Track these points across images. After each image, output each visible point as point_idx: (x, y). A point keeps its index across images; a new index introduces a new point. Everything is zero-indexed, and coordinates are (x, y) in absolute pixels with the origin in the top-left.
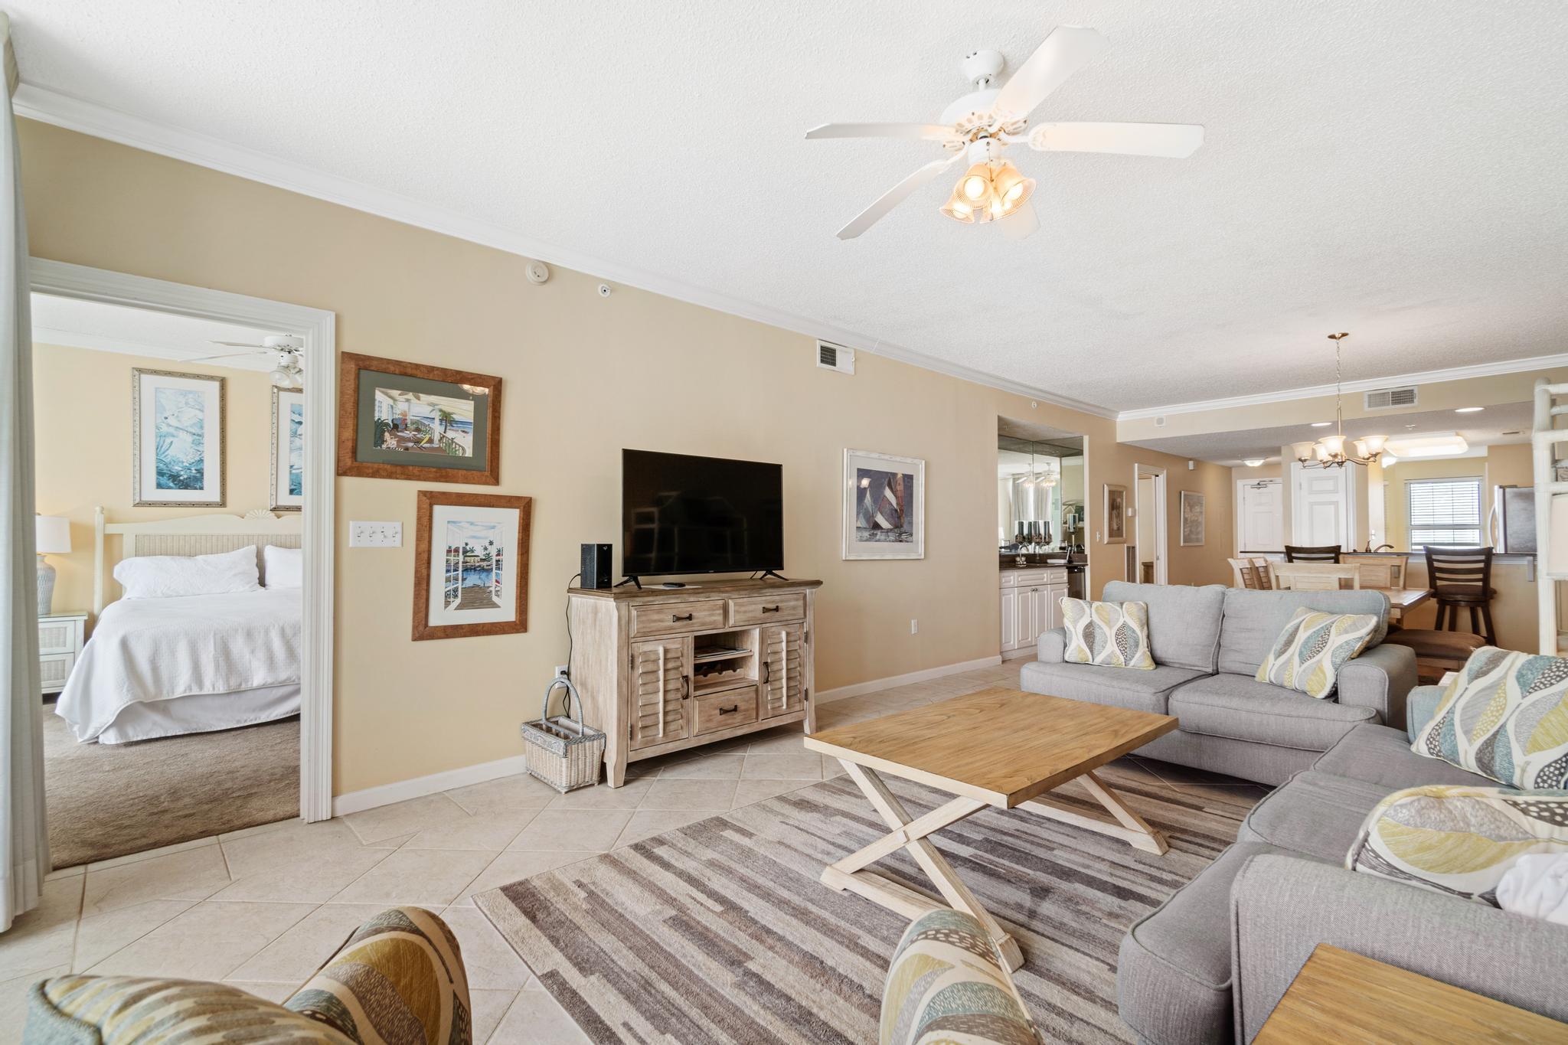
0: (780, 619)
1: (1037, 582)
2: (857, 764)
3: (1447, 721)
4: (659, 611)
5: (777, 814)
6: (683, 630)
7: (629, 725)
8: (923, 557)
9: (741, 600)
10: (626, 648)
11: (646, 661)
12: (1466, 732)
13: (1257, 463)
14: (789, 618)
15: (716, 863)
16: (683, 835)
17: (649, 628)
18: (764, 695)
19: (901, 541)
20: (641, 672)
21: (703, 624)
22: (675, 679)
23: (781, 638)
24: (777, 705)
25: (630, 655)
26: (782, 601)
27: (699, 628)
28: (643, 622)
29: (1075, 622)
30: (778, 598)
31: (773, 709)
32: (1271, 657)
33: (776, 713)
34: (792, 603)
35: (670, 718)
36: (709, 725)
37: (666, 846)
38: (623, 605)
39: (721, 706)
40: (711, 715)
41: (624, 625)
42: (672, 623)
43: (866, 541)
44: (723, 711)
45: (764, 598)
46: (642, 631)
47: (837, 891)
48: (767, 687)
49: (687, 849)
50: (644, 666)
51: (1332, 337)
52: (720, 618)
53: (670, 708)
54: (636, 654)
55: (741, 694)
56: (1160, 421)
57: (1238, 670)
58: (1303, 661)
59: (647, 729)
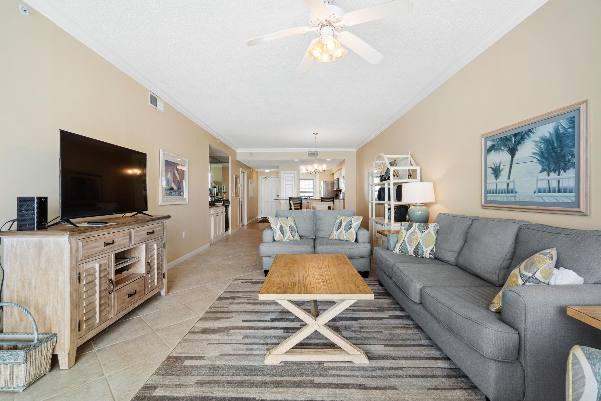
0: (154, 237)
1: (218, 212)
2: (287, 300)
3: (404, 243)
4: (96, 241)
5: (201, 341)
6: (109, 251)
7: (78, 321)
8: (187, 203)
9: (137, 229)
10: (75, 269)
11: (89, 275)
12: (410, 245)
13: (267, 171)
14: (157, 236)
15: (203, 382)
16: (162, 376)
17: (90, 252)
18: (147, 280)
19: (180, 196)
20: (85, 283)
21: (120, 246)
22: (105, 283)
23: (154, 248)
24: (153, 284)
25: (78, 273)
26: (155, 228)
27: (118, 248)
28: (87, 249)
29: (276, 225)
30: (153, 226)
31: (151, 287)
32: (335, 231)
33: (152, 289)
34: (159, 228)
35: (102, 308)
36: (124, 305)
37: (158, 388)
38: (74, 239)
39: (128, 293)
40: (124, 300)
41: (74, 253)
42: (103, 248)
43: (168, 195)
44: (130, 295)
45: (147, 227)
46: (86, 255)
47: (277, 365)
48: (149, 275)
49: (175, 383)
50: (87, 279)
51: (314, 134)
52: (128, 241)
53: (103, 302)
54: (81, 272)
55: (137, 283)
56: (252, 153)
57: (323, 237)
58: (346, 231)
59: (88, 321)
